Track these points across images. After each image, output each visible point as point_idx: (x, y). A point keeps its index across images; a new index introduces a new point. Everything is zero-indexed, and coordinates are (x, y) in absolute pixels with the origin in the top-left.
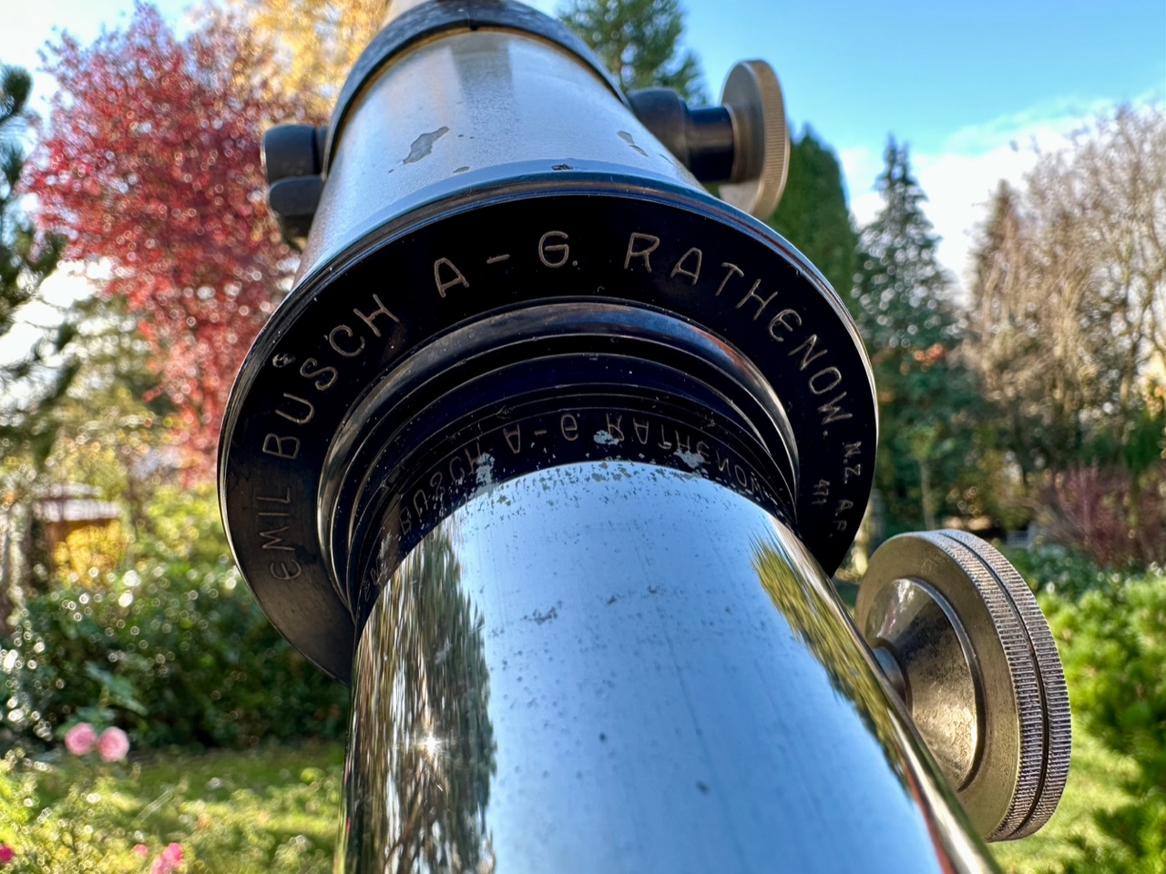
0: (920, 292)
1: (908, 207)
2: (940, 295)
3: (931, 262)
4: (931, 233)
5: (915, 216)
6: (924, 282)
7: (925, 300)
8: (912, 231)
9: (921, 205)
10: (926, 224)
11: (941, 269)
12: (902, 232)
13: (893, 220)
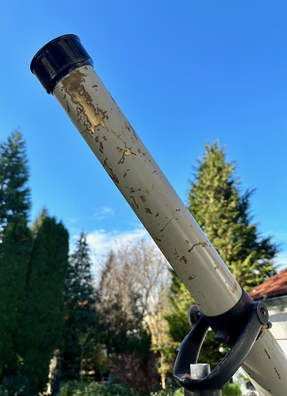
0: (84, 281)
1: (85, 252)
2: (90, 283)
3: (88, 272)
4: (90, 262)
5: (86, 256)
6: (85, 278)
7: (84, 284)
8: (84, 260)
9: (88, 252)
10: (89, 259)
11: (91, 275)
12: (81, 260)
13: (79, 255)
